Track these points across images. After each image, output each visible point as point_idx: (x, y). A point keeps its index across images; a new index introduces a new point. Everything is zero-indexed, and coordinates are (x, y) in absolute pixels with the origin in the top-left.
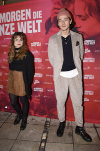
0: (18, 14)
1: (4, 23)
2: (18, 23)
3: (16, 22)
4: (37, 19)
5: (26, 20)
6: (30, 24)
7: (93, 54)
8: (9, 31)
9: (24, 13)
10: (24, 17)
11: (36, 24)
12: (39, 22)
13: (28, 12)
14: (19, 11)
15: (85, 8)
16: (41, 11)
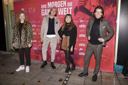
0: (59, 3)
2: (59, 9)
4: (69, 7)
5: (63, 7)
6: (66, 10)
9: (62, 3)
10: (62, 5)
11: (69, 10)
12: (71, 8)
13: (65, 3)
14: (59, 2)
16: (72, 2)
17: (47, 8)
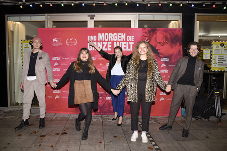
0: (115, 36)
1: (102, 41)
2: (115, 43)
3: (113, 42)
4: (130, 41)
5: (121, 41)
6: (125, 45)
7: (167, 68)
8: (106, 47)
9: (120, 35)
10: (120, 38)
11: (129, 45)
12: (132, 44)
13: (123, 36)
14: (116, 34)
15: (163, 39)
16: (133, 36)
17: (97, 41)
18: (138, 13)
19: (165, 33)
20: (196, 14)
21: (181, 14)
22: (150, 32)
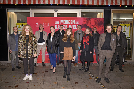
0: (69, 21)
3: (68, 25)
5: (72, 24)
6: (74, 26)
8: (65, 27)
9: (72, 21)
15: (94, 23)
16: (79, 22)
17: (60, 24)
18: (81, 9)
19: (95, 20)
20: (111, 10)
21: (104, 10)
22: (87, 19)
